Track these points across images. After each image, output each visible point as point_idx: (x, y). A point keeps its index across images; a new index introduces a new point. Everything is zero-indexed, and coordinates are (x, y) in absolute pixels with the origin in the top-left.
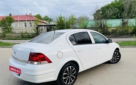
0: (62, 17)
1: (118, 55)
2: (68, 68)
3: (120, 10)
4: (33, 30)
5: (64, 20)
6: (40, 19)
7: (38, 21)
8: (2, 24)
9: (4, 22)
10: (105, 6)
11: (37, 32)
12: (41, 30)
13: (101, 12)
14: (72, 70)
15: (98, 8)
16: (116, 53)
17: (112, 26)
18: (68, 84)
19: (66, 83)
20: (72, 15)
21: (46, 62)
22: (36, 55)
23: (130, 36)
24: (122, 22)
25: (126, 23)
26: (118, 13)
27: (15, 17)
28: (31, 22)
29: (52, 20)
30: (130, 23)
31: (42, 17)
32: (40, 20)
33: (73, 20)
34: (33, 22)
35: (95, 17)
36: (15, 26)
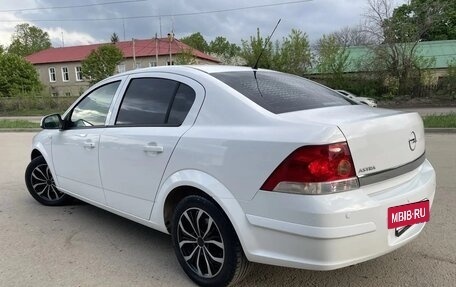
0: (264, 41)
5: (267, 48)
8: (90, 68)
9: (96, 62)
20: (295, 32)
28: (171, 59)
29: (239, 49)
31: (209, 43)
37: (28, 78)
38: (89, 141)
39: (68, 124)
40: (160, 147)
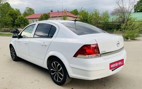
37: (26, 22)
38: (26, 42)
39: (20, 37)
40: (46, 44)
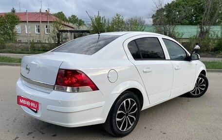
0: (101, 18)
1: (204, 83)
2: (124, 102)
3: (197, 11)
4: (51, 39)
5: (104, 22)
6: (63, 20)
7: (60, 24)
9: (3, 22)
10: (173, 2)
11: (59, 42)
12: (66, 39)
13: (165, 13)
14: (131, 105)
15: (161, 5)
16: (200, 78)
17: (183, 37)
18: (124, 130)
19: (120, 129)
20: (117, 15)
21: (88, 88)
22: (70, 73)
23: (212, 54)
24: (199, 30)
25: (206, 32)
26: (193, 15)
27: (21, 14)
28: (48, 24)
29: (83, 22)
30: (212, 33)
31: (67, 17)
32: (63, 22)
33: (118, 24)
34: (52, 24)
35: (154, 21)
36: (20, 30)
